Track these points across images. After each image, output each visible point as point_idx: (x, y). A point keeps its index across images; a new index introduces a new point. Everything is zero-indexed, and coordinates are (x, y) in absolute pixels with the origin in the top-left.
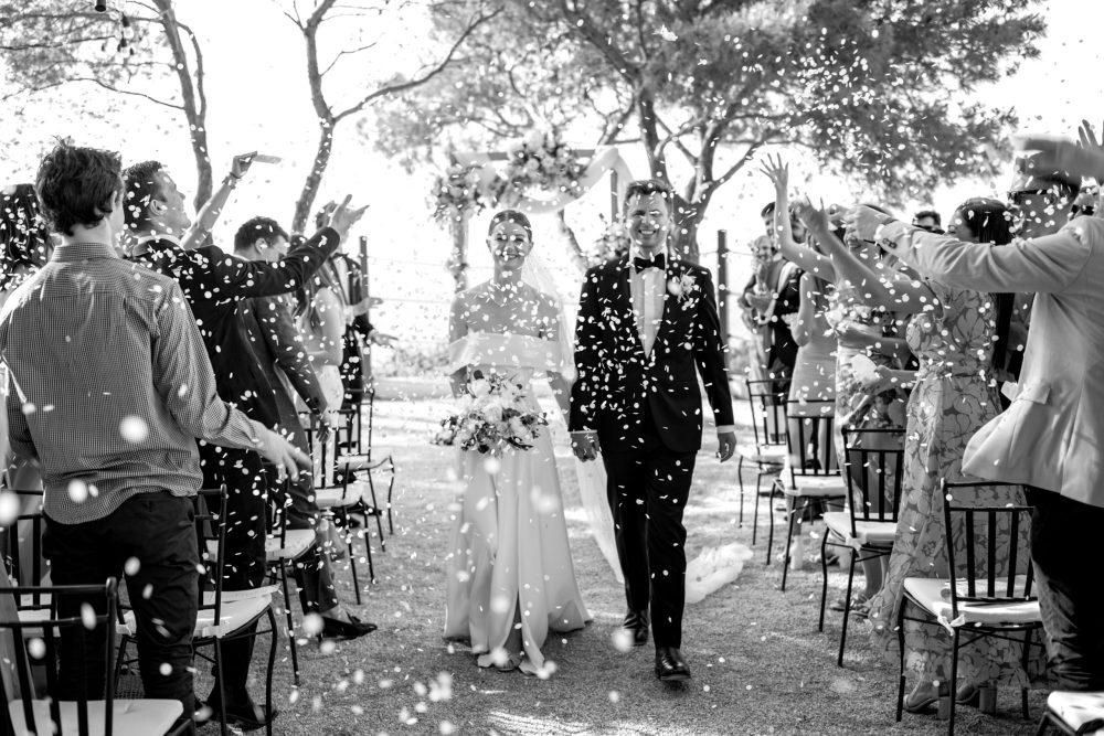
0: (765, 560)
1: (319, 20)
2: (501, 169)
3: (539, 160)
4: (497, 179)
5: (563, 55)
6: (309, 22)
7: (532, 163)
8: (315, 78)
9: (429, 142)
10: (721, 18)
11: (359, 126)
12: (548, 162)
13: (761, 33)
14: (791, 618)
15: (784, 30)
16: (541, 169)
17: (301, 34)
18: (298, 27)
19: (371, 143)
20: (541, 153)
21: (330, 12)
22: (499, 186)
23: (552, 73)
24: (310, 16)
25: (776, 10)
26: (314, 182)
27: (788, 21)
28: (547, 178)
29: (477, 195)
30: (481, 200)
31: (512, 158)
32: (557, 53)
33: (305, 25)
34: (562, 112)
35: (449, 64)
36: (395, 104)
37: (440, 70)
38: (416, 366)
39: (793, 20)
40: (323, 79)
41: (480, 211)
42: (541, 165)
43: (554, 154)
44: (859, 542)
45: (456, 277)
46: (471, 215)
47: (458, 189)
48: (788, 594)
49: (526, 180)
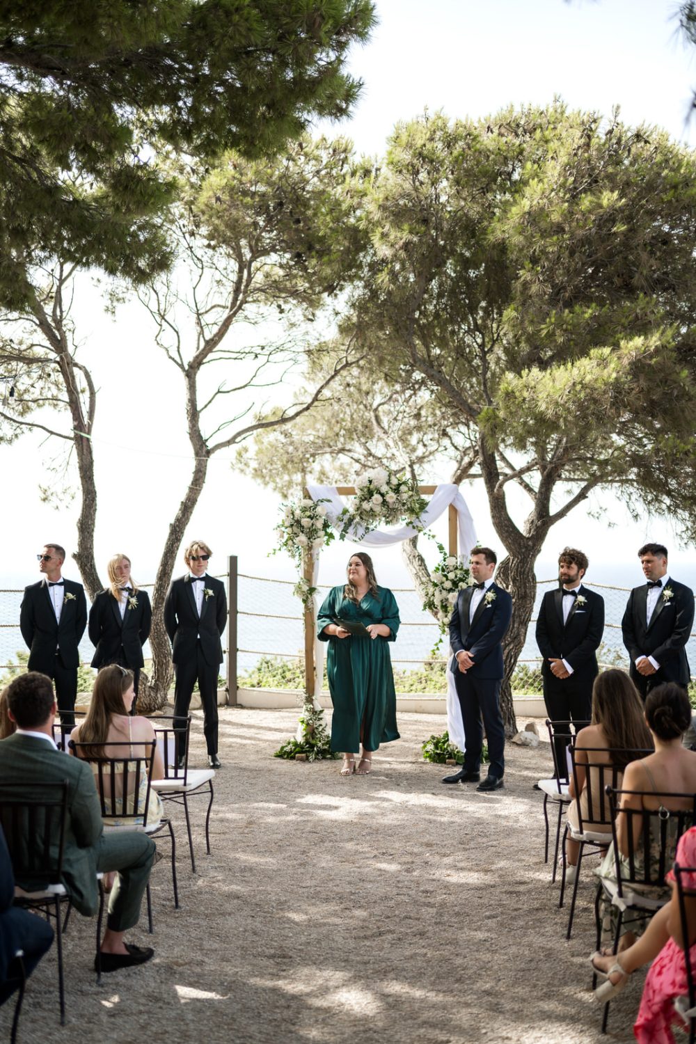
0: (558, 902)
1: (200, 363)
2: (349, 503)
3: (383, 495)
4: (345, 512)
5: (424, 396)
6: (191, 366)
7: (376, 497)
8: (194, 414)
9: (303, 471)
10: (549, 371)
11: (240, 454)
12: (391, 497)
13: (584, 387)
14: (568, 972)
15: (605, 384)
16: (384, 503)
17: (182, 375)
18: (180, 370)
19: (250, 471)
20: (384, 489)
21: (210, 356)
22: (346, 518)
23: (415, 411)
24: (191, 359)
25: (598, 365)
26: (187, 507)
27: (609, 377)
28: (391, 513)
29: (326, 526)
30: (329, 530)
31: (359, 493)
32: (420, 393)
33: (187, 367)
34: (425, 445)
35: (316, 403)
36: (273, 436)
37: (307, 408)
38: (279, 677)
39: (614, 375)
40: (201, 415)
41: (328, 541)
42: (384, 501)
43: (397, 490)
44: (625, 903)
45: (305, 601)
46: (321, 545)
47: (309, 520)
48: (571, 942)
49: (372, 514)
